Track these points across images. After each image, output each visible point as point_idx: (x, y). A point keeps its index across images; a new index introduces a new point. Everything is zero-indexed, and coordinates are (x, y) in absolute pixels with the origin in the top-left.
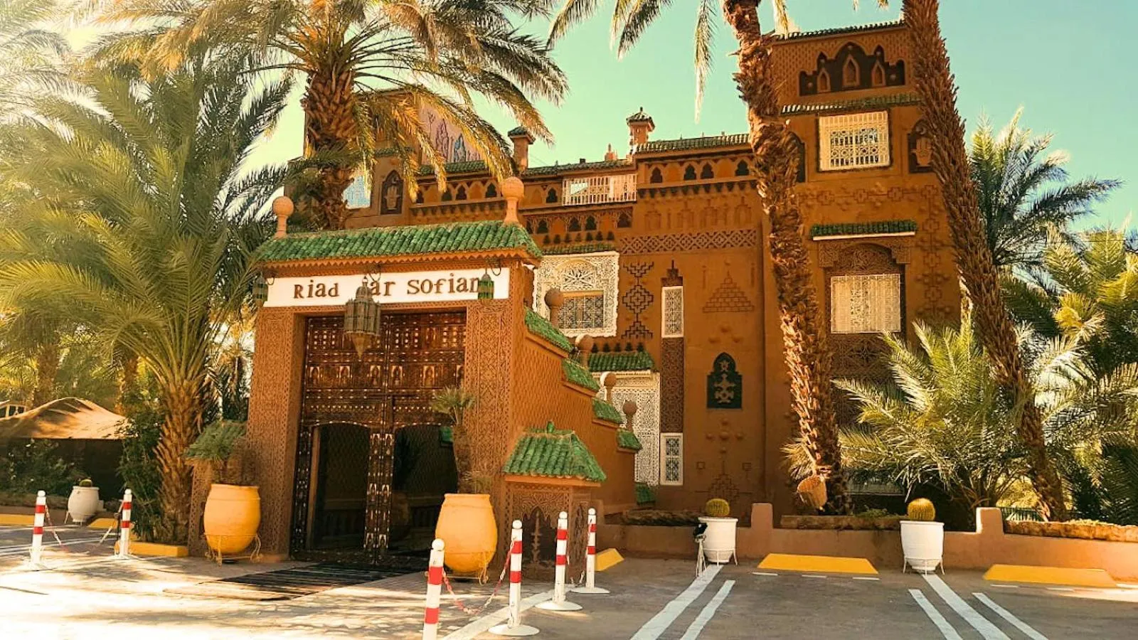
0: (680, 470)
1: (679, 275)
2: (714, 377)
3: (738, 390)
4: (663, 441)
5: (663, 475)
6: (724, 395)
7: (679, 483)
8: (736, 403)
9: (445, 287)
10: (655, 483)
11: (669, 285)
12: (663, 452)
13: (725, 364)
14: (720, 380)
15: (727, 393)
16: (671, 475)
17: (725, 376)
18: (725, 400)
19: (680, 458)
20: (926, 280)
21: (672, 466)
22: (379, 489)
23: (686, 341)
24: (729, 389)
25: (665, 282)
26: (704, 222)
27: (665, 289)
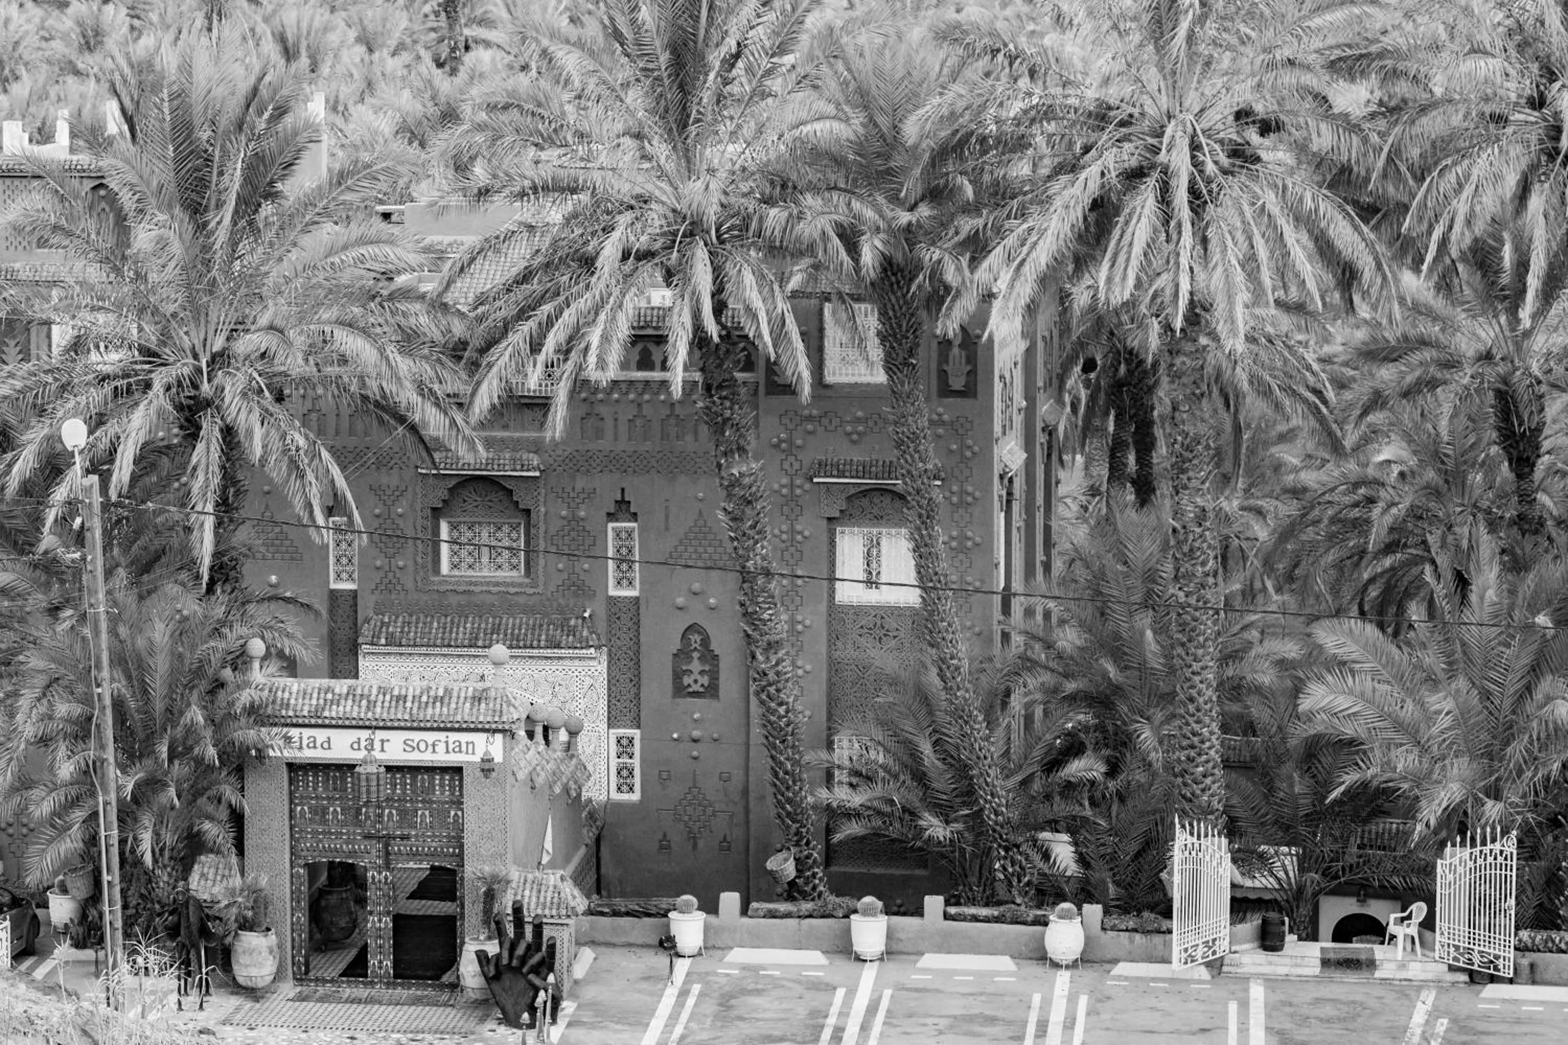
0: (637, 781)
1: (632, 510)
2: (683, 654)
3: (714, 675)
4: (613, 741)
5: (613, 787)
6: (696, 679)
7: (635, 797)
8: (712, 691)
9: (441, 748)
10: (603, 797)
11: (617, 520)
12: (613, 754)
13: (695, 638)
14: (690, 659)
15: (699, 677)
16: (625, 785)
17: (696, 655)
18: (696, 688)
19: (636, 762)
20: (954, 544)
21: (625, 773)
22: (380, 921)
23: (642, 603)
24: (702, 673)
25: (611, 517)
26: (664, 436)
27: (611, 525)
